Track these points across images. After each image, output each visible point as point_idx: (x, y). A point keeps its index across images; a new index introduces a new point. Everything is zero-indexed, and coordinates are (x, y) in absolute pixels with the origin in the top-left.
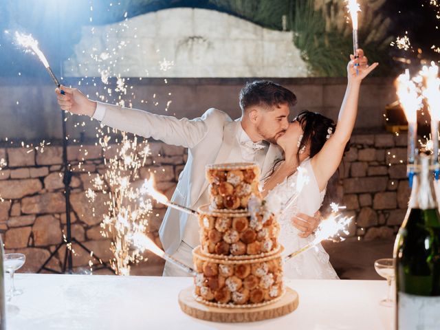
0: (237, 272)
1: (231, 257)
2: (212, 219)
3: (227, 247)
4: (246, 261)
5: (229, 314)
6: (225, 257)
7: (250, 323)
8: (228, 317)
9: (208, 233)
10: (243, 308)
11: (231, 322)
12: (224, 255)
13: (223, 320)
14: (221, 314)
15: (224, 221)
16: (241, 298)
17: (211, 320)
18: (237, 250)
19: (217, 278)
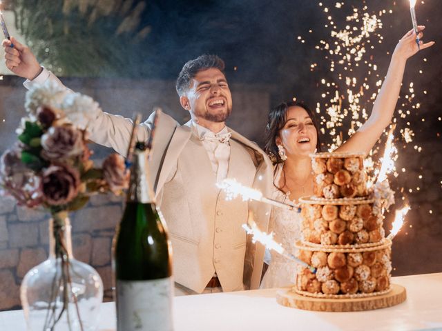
0: (367, 259)
1: (357, 246)
2: (336, 210)
3: (352, 237)
4: (375, 248)
5: (370, 301)
6: (352, 246)
7: (389, 308)
8: (369, 304)
9: (328, 224)
10: (374, 296)
11: (373, 309)
12: (351, 244)
13: (365, 308)
14: (362, 302)
15: (352, 209)
16: (372, 286)
17: (352, 310)
18: (363, 238)
19: (347, 268)
